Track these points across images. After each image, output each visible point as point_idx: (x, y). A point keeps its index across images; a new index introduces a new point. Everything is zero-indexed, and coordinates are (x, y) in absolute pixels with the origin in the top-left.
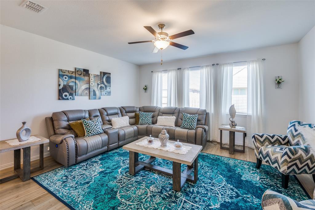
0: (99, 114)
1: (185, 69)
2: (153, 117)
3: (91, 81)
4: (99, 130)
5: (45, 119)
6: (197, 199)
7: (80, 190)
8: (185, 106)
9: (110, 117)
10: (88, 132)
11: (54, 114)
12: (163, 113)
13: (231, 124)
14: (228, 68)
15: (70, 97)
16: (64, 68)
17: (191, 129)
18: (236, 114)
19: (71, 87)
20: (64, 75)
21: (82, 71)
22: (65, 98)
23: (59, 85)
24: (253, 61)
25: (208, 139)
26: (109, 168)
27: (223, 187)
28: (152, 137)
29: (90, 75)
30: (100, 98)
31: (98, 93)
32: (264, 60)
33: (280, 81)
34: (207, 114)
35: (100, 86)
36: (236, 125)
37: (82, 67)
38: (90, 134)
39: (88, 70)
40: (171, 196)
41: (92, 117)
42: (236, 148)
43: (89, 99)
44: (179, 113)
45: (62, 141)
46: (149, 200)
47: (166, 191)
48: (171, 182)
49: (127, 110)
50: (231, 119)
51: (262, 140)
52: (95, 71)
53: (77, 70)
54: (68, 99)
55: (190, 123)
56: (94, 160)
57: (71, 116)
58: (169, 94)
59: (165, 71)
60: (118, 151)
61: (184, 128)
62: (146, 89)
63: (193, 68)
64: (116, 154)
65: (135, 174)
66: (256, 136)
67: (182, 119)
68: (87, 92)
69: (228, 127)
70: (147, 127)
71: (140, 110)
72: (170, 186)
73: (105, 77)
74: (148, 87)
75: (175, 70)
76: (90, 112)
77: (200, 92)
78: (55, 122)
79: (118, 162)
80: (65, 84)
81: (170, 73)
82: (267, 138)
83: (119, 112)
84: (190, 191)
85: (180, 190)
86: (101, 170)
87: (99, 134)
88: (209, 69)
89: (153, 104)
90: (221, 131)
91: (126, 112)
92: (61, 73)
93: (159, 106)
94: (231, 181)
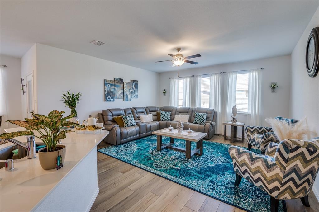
0: (131, 112)
1: (197, 76)
2: (171, 115)
3: (125, 87)
4: (134, 123)
5: (97, 114)
6: (200, 162)
7: (128, 156)
8: (198, 106)
9: (139, 115)
10: (127, 123)
11: (104, 111)
12: (179, 112)
13: (233, 120)
14: (233, 75)
15: (112, 99)
16: (108, 79)
17: (201, 124)
18: (237, 113)
19: (112, 92)
20: (108, 84)
21: (119, 80)
22: (108, 100)
23: (105, 91)
24: (253, 70)
25: (216, 133)
26: (142, 147)
27: (220, 158)
28: (172, 127)
29: (124, 83)
30: (130, 100)
31: (129, 96)
32: (262, 69)
33: (274, 86)
34: (215, 113)
35: (130, 91)
36: (236, 121)
37: (118, 77)
38: (128, 125)
39: (123, 79)
40: (184, 160)
41: (127, 114)
42: (238, 139)
43: (124, 101)
44: (192, 112)
45: (112, 129)
46: (171, 161)
47: (182, 158)
48: (185, 155)
49: (151, 109)
50: (233, 117)
51: (252, 130)
52: (127, 80)
53: (115, 80)
54: (110, 101)
55: (200, 120)
56: (131, 143)
57: (114, 113)
58: (184, 97)
59: (181, 78)
60: (146, 138)
61: (196, 123)
62: (165, 93)
63: (204, 75)
64: (145, 140)
65: (161, 150)
66: (248, 128)
67: (194, 117)
68: (122, 95)
69: (231, 123)
70: (167, 123)
71: (160, 110)
72: (184, 156)
73: (134, 84)
74: (167, 91)
75: (190, 77)
76: (125, 110)
77: (210, 93)
78: (104, 117)
79: (148, 144)
80: (109, 90)
81: (185, 80)
82: (256, 129)
83: (145, 111)
84: (197, 159)
85: (191, 158)
86: (138, 148)
87: (134, 126)
88: (217, 76)
89: (171, 105)
90: (225, 126)
91: (150, 111)
92: (106, 82)
93: (176, 106)
94: (226, 156)
